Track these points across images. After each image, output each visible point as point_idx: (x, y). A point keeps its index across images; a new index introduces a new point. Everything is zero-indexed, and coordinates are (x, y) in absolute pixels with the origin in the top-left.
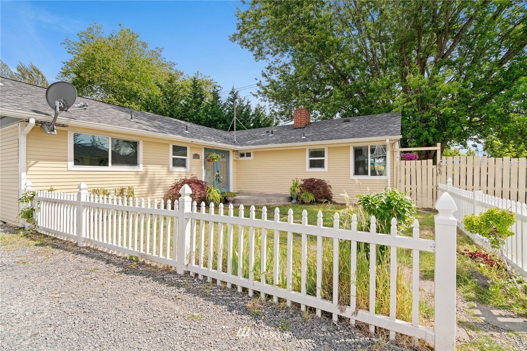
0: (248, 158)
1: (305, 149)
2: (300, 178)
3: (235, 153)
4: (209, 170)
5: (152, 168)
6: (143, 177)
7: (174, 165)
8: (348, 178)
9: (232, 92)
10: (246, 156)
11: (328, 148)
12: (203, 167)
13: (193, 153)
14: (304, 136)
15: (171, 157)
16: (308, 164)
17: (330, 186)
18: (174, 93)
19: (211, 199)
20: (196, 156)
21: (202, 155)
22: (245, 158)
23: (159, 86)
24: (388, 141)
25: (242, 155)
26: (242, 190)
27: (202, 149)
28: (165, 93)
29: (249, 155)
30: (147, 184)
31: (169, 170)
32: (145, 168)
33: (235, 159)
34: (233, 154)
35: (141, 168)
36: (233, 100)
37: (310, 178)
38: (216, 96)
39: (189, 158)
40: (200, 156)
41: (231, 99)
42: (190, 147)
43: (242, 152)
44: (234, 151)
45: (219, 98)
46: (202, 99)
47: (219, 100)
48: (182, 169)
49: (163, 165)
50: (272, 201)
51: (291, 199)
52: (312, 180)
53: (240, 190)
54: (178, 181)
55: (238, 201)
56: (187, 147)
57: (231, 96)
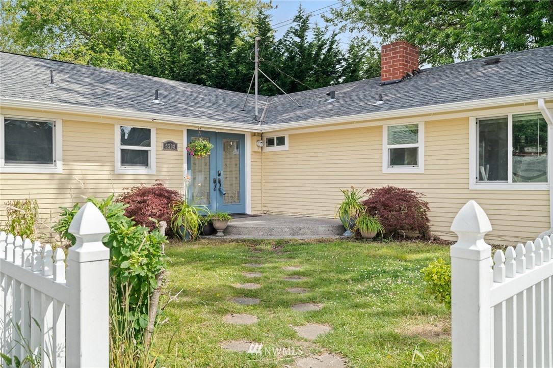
0: (281, 148)
1: (381, 127)
2: (362, 186)
3: (256, 138)
4: (200, 171)
5: (80, 169)
6: (63, 184)
7: (124, 162)
8: (465, 186)
9: (298, 18)
10: (278, 145)
11: (426, 123)
12: (185, 166)
13: (165, 140)
14: (381, 100)
15: (118, 147)
16: (386, 158)
17: (426, 205)
18: (178, 28)
19: (180, 225)
20: (170, 146)
21: (183, 143)
22: (276, 148)
23: (152, 17)
24: (541, 102)
25: (270, 142)
26: (270, 209)
27: (182, 131)
28: (163, 31)
29: (281, 141)
30: (69, 196)
31: (113, 170)
32: (67, 167)
33: (256, 149)
34: (252, 140)
35: (59, 167)
36: (301, 33)
37: (386, 186)
38: (263, 28)
39: (154, 149)
40: (178, 146)
41: (296, 30)
42: (157, 129)
43: (270, 136)
44: (254, 134)
45: (269, 30)
46: (233, 36)
47: (269, 35)
48: (140, 170)
49: (102, 162)
50: (301, 232)
51: (342, 229)
52: (388, 191)
53: (266, 209)
54: (129, 191)
55: (235, 230)
56: (149, 130)
57: (296, 26)
